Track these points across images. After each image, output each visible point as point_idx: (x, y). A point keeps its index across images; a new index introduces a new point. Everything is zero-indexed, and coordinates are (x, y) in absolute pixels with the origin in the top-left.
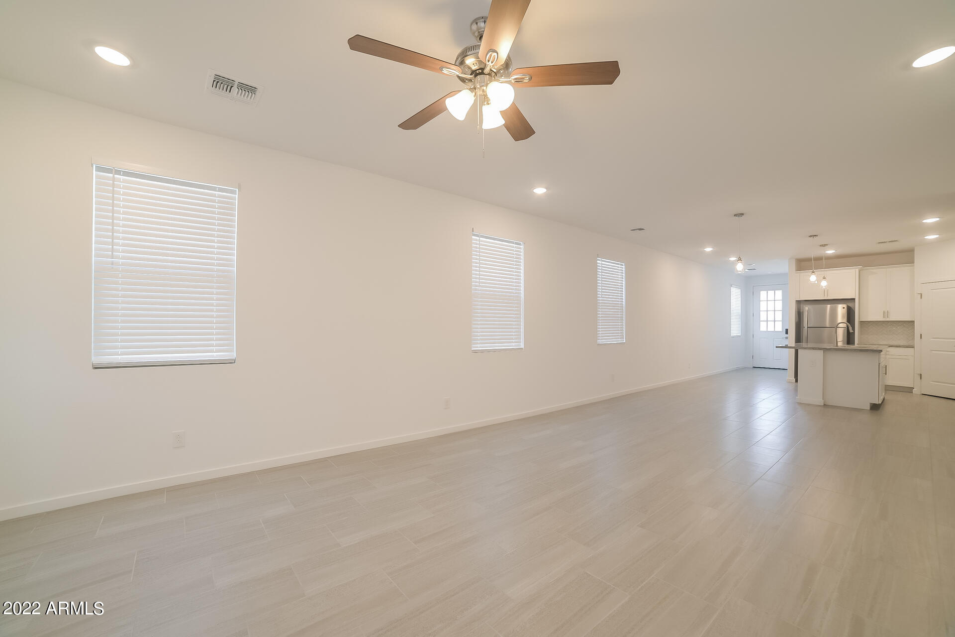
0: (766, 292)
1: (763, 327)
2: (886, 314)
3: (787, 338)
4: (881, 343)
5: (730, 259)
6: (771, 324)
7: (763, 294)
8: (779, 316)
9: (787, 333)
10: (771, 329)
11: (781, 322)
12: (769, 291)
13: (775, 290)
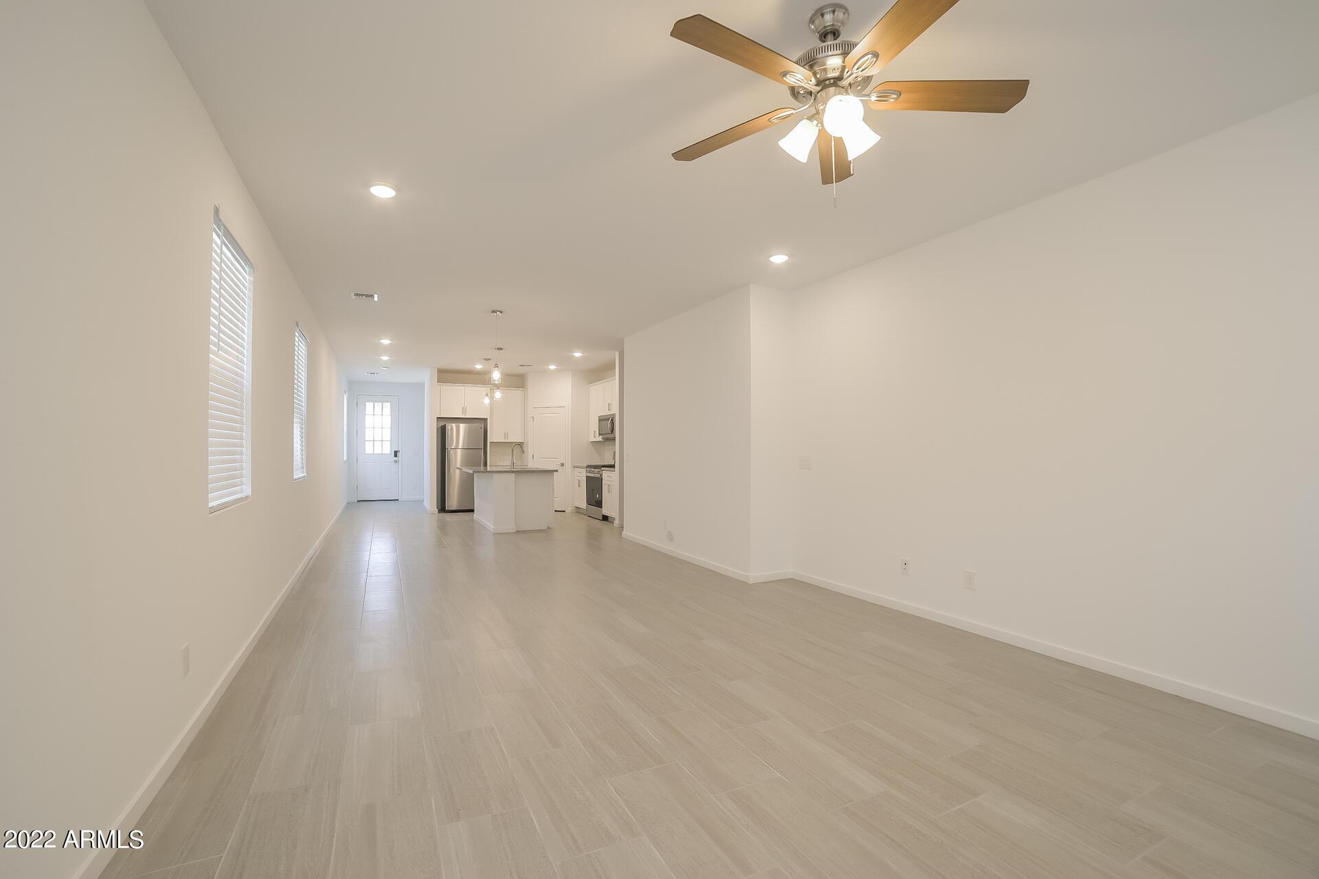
0: (372, 403)
1: (369, 449)
2: (506, 435)
3: (396, 462)
4: (500, 464)
5: (381, 358)
6: (378, 444)
7: (369, 406)
8: (387, 436)
9: (396, 456)
10: (378, 451)
11: (389, 442)
12: (375, 404)
13: (383, 402)
